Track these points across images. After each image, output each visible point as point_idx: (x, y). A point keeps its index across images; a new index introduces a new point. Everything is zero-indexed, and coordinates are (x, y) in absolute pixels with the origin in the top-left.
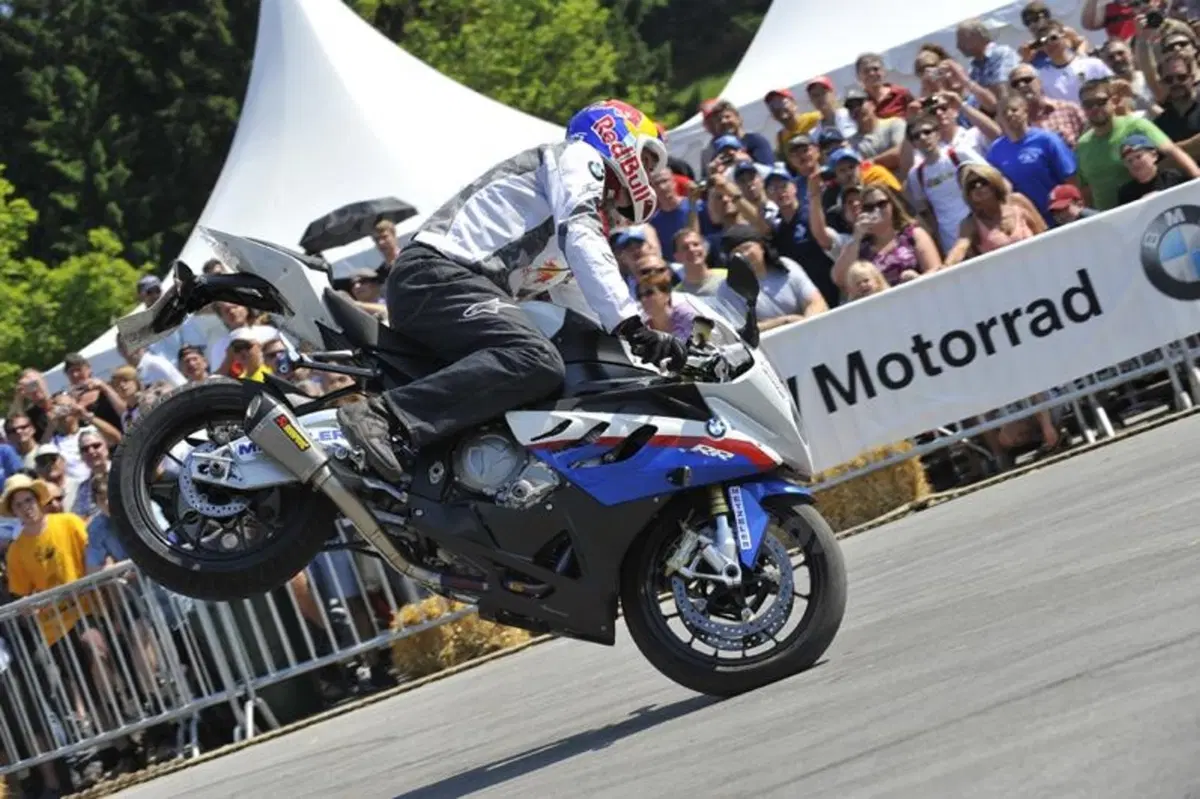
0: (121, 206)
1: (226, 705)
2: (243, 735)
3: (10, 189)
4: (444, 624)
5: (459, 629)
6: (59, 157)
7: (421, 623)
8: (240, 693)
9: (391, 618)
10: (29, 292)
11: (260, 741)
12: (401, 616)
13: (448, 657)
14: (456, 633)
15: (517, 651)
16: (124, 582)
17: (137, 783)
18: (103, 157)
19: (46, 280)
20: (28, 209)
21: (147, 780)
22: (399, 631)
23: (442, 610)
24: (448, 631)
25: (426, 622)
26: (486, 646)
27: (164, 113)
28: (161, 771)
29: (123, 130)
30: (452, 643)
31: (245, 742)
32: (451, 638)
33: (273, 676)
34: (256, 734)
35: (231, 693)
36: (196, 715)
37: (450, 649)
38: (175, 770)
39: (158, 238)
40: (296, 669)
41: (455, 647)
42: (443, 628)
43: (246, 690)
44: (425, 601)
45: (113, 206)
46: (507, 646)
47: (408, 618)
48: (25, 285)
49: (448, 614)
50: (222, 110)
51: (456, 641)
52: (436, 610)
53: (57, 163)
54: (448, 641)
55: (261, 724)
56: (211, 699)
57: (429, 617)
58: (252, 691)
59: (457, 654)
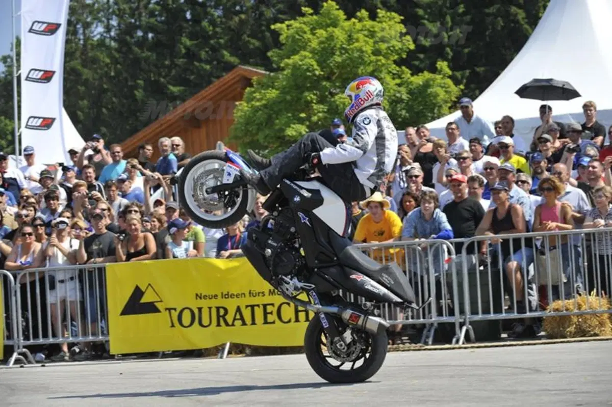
0: (452, 50)
1: (453, 324)
2: (457, 342)
3: (404, 31)
4: (574, 315)
5: (580, 320)
6: (428, 20)
7: (562, 311)
8: (462, 320)
9: (548, 304)
10: (399, 85)
11: (465, 348)
12: (553, 305)
13: (571, 332)
14: (578, 321)
15: (607, 340)
16: (420, 248)
17: (398, 351)
18: (450, 24)
19: (409, 80)
20: (411, 43)
21: (403, 351)
22: (550, 312)
23: (575, 308)
24: (575, 320)
25: (565, 312)
26: (592, 333)
27: (487, 11)
28: (412, 348)
29: (464, 14)
30: (574, 326)
31: (457, 346)
32: (575, 323)
33: (480, 317)
34: (463, 343)
35: (457, 319)
36: (436, 325)
37: (572, 329)
38: (419, 350)
39: (467, 72)
40: (492, 316)
41: (575, 328)
42: (572, 317)
43: (465, 319)
44: (567, 301)
45: (448, 50)
46: (603, 335)
47: (556, 307)
48: (398, 81)
49: (577, 311)
50: (516, 15)
51: (576, 325)
52: (571, 307)
53: (426, 22)
54: (573, 325)
55: (468, 339)
56: (445, 319)
57: (567, 310)
58: (468, 321)
59: (575, 332)
